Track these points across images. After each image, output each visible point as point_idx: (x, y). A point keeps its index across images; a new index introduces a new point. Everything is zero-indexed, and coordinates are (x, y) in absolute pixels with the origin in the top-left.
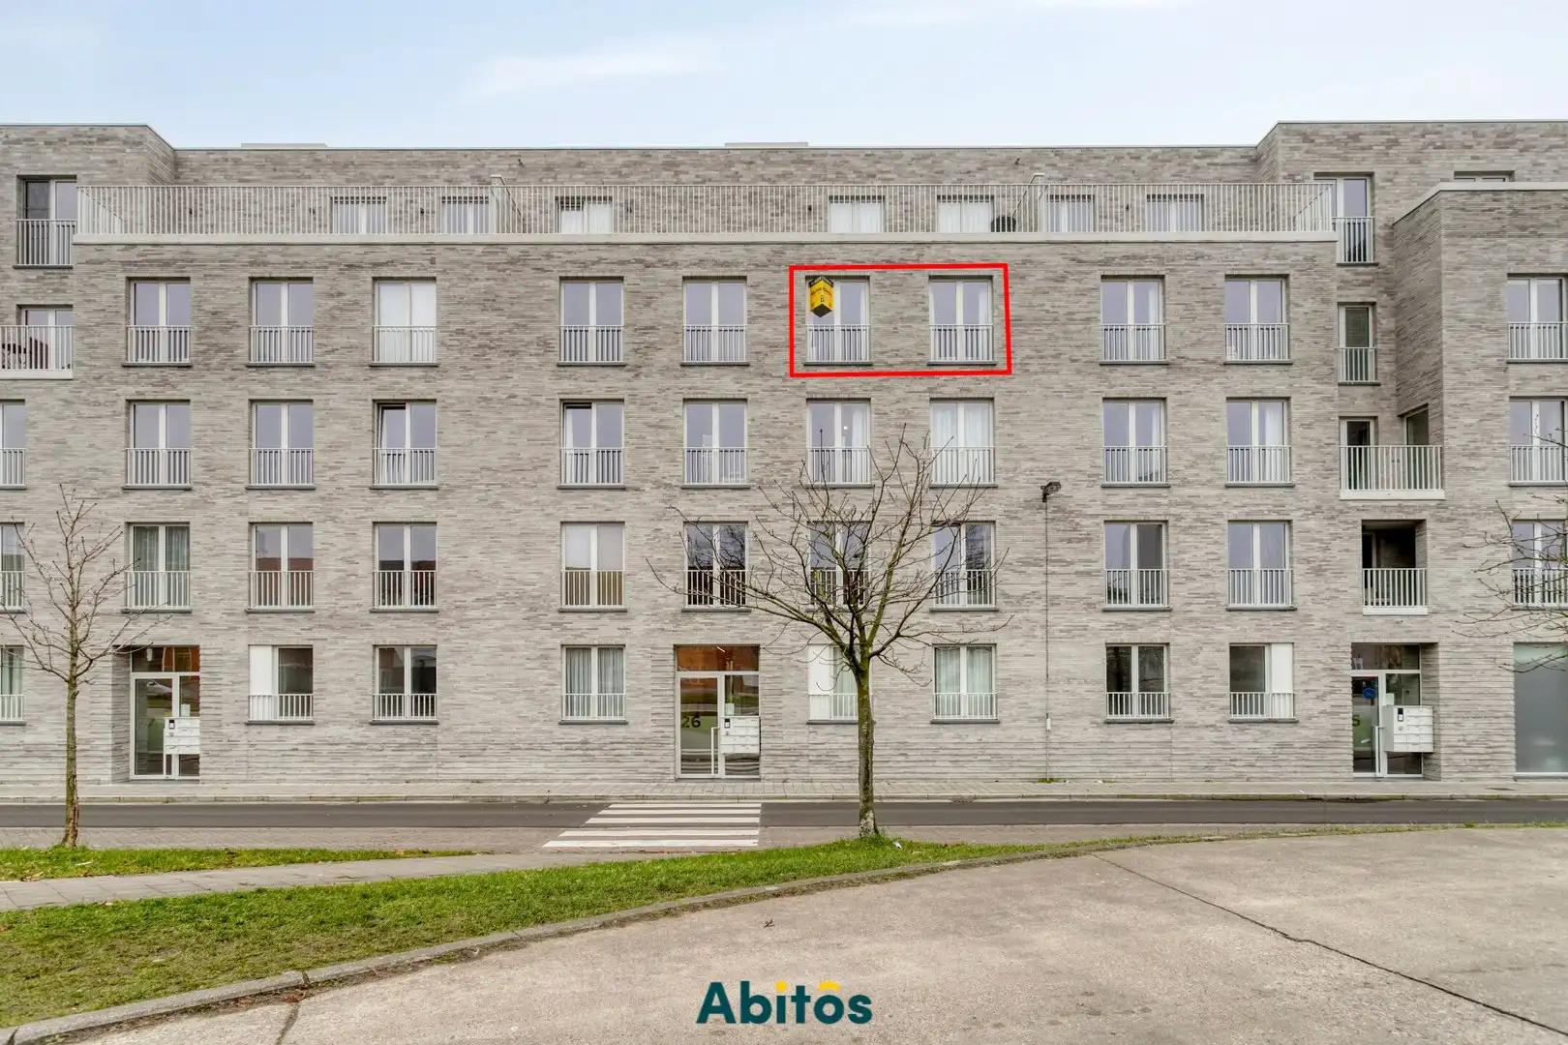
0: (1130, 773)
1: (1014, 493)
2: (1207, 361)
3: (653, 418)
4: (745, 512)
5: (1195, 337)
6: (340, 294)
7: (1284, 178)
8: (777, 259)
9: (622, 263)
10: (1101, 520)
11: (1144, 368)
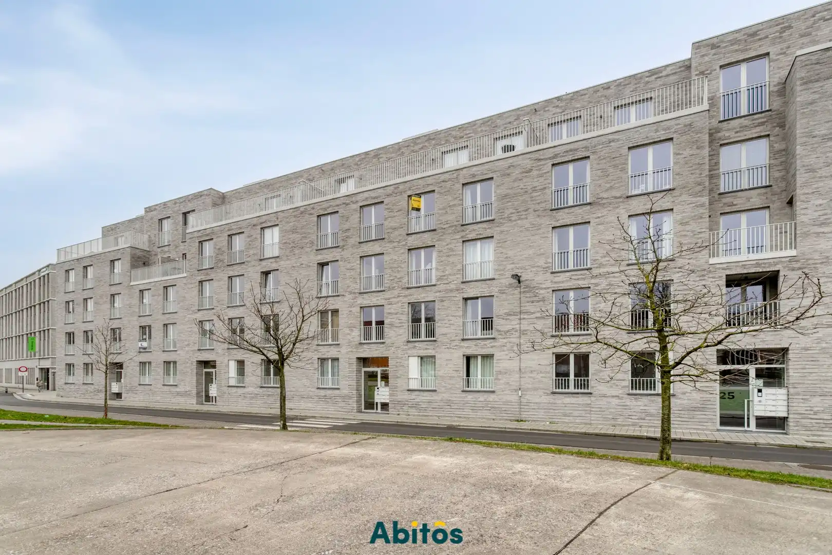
0: (567, 419)
1: (503, 281)
2: (616, 198)
3: (349, 266)
4: (383, 301)
5: (608, 185)
6: (252, 236)
7: (696, 75)
8: (396, 191)
9: (338, 206)
10: (550, 290)
11: (577, 208)
